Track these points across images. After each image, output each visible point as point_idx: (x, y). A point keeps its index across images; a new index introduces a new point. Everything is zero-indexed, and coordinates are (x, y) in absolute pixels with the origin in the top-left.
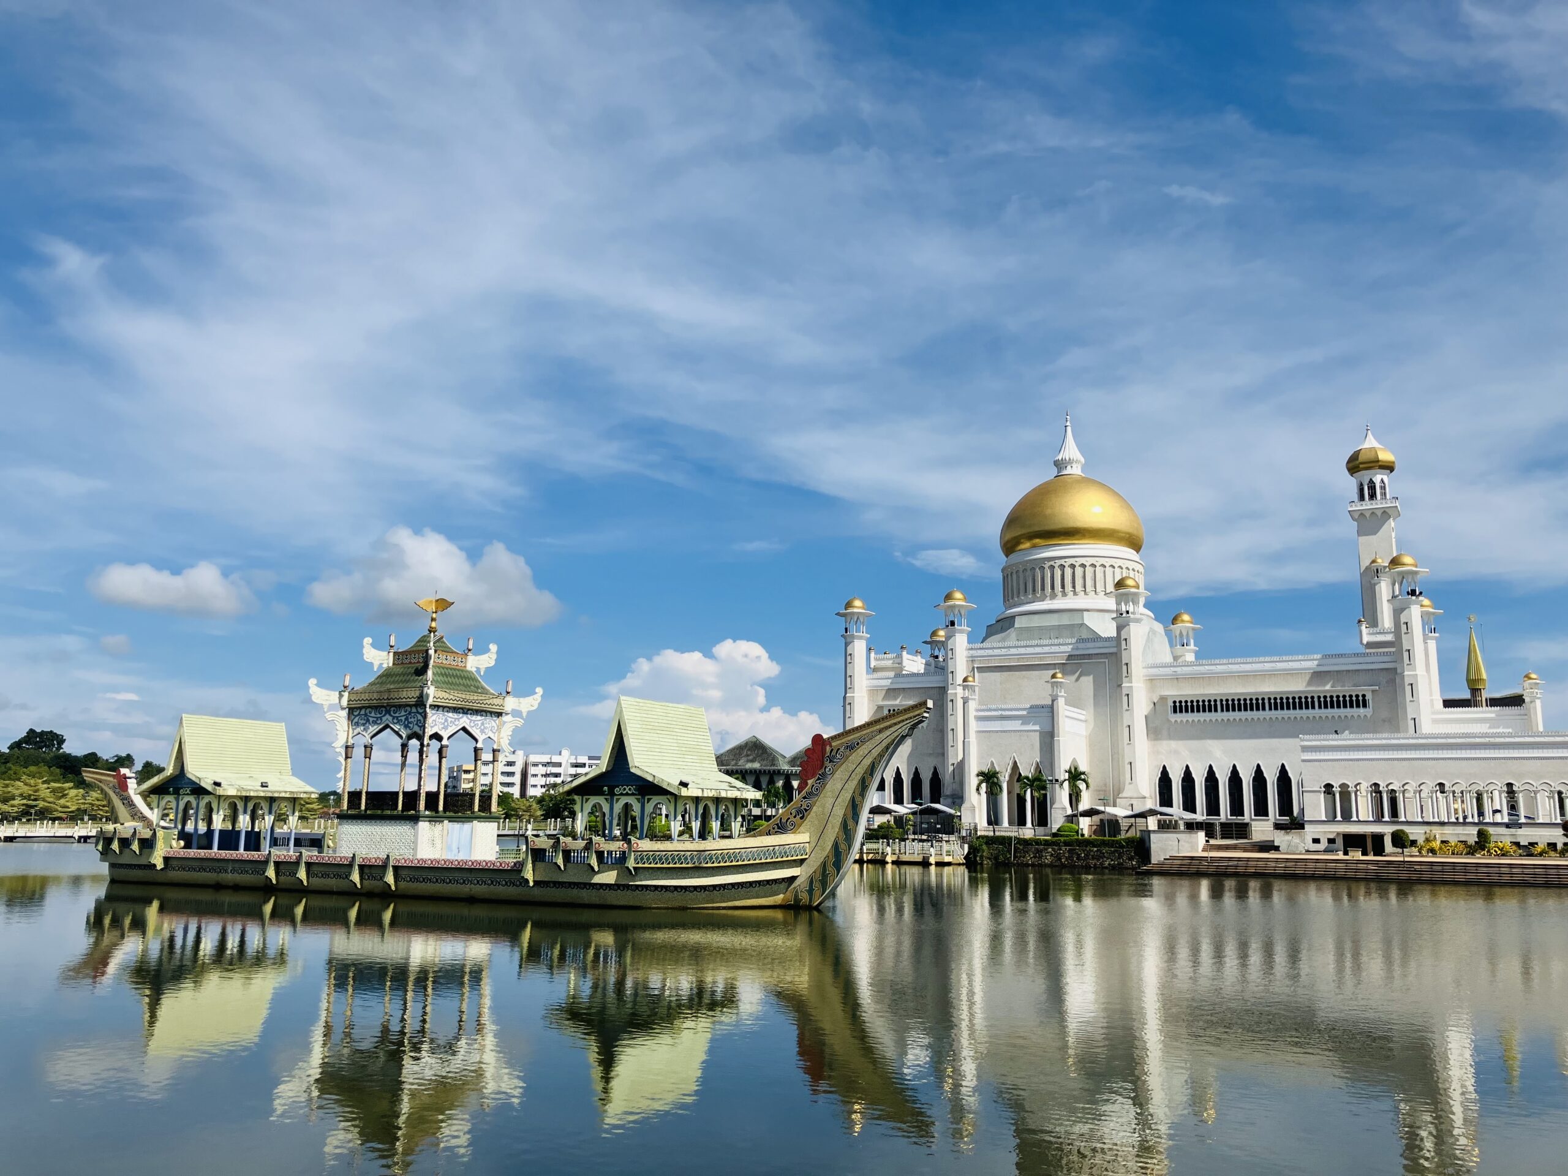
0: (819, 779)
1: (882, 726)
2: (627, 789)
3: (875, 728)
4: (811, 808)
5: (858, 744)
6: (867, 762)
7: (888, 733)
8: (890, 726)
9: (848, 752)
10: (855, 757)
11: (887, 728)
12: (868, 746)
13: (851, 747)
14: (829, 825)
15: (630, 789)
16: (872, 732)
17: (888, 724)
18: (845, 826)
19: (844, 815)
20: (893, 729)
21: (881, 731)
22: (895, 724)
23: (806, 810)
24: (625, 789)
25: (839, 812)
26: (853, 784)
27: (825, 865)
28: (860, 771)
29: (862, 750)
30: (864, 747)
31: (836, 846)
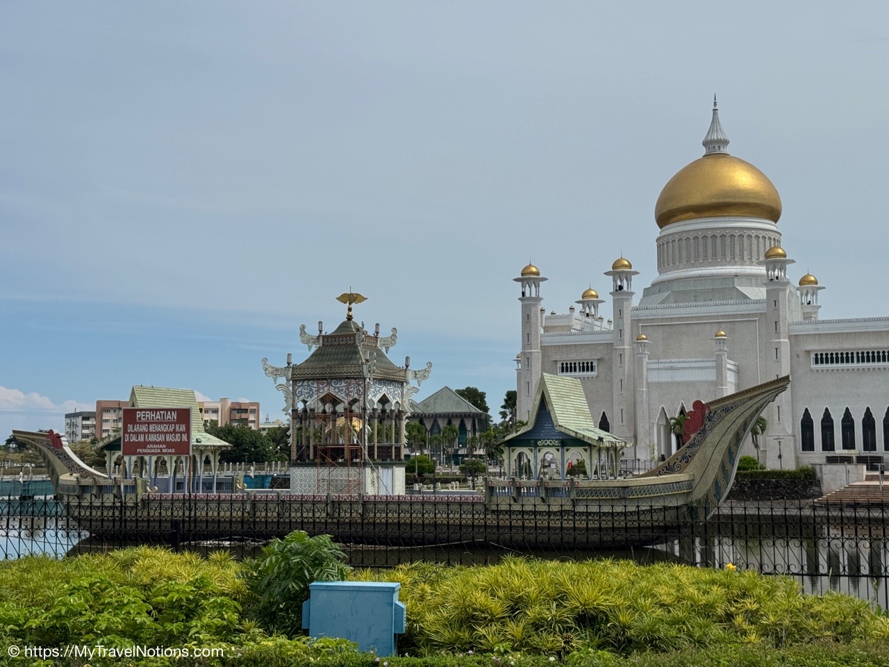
0: (700, 433)
1: (752, 394)
3: (746, 396)
4: (694, 455)
5: (732, 408)
6: (741, 421)
7: (757, 399)
8: (759, 395)
9: (724, 414)
10: (731, 417)
11: (756, 396)
12: (741, 409)
13: (727, 410)
14: (710, 467)
15: (551, 442)
16: (744, 399)
17: (757, 393)
18: (723, 467)
19: (723, 459)
20: (761, 397)
21: (751, 398)
22: (763, 393)
23: (690, 457)
24: (547, 443)
25: (718, 457)
26: (729, 438)
27: (707, 496)
28: (735, 428)
29: (736, 413)
30: (737, 409)
31: (716, 482)
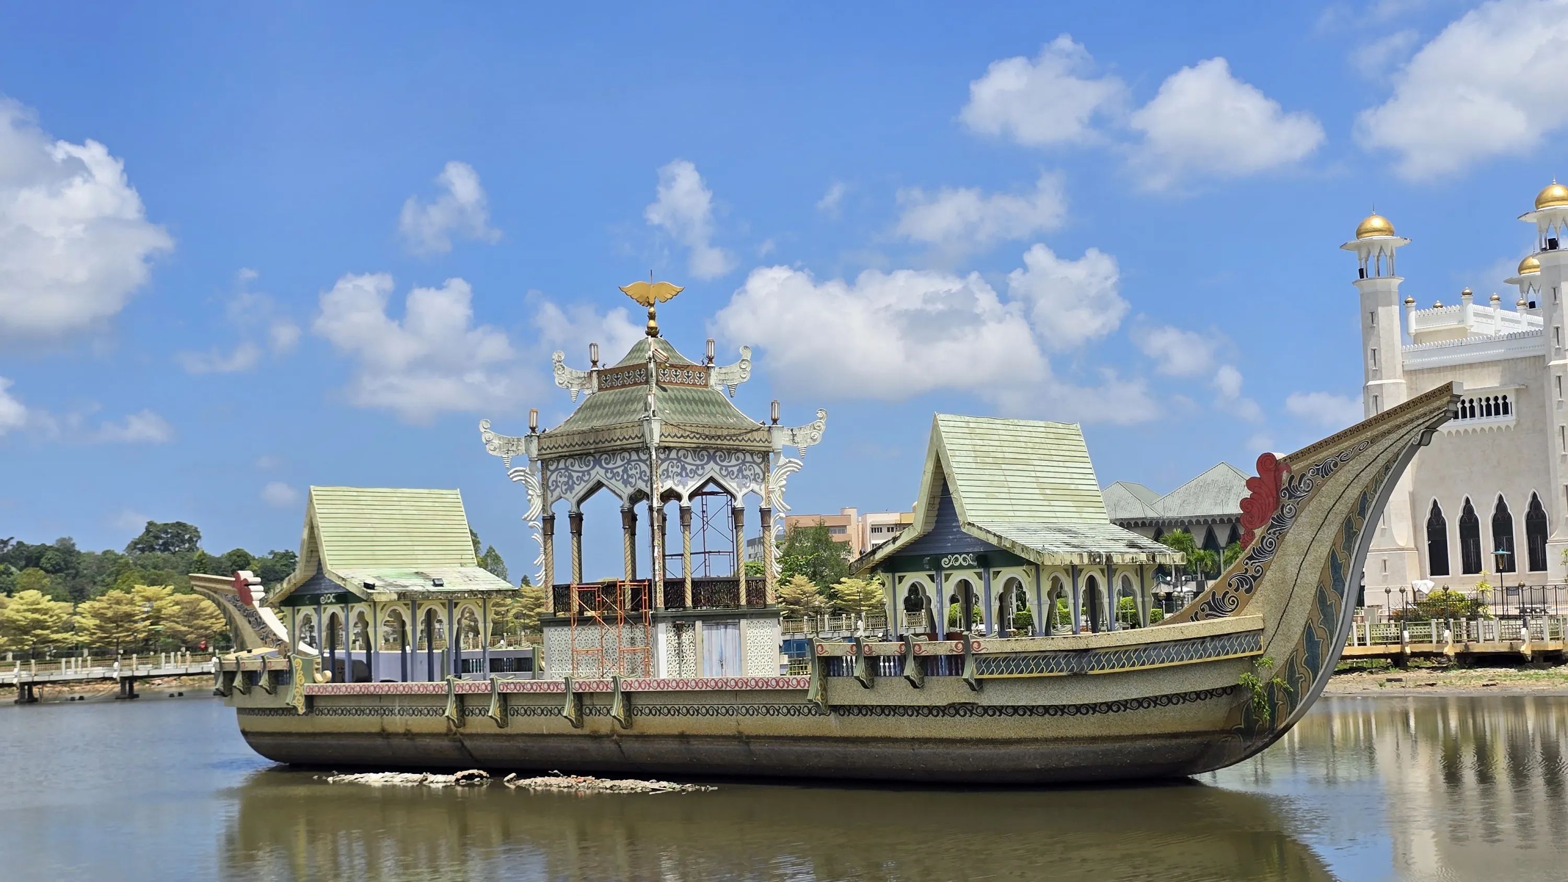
0: (1273, 526)
1: (1375, 432)
2: (961, 560)
3: (1363, 437)
4: (1262, 575)
5: (1336, 465)
7: (1386, 442)
8: (1389, 432)
9: (1319, 480)
10: (1332, 486)
11: (1384, 434)
12: (1354, 466)
13: (1325, 471)
15: (964, 560)
16: (1359, 443)
17: (1386, 427)
18: (1322, 598)
19: (1320, 583)
20: (1395, 436)
21: (1373, 441)
22: (1399, 427)
23: (1256, 578)
24: (956, 559)
26: (1330, 532)
27: (1291, 665)
29: (1343, 476)
30: (1346, 468)
31: (1309, 633)
